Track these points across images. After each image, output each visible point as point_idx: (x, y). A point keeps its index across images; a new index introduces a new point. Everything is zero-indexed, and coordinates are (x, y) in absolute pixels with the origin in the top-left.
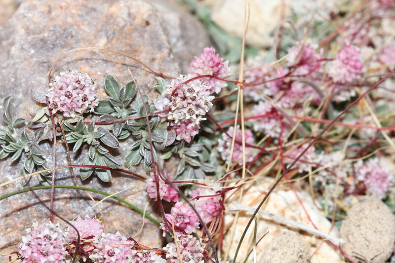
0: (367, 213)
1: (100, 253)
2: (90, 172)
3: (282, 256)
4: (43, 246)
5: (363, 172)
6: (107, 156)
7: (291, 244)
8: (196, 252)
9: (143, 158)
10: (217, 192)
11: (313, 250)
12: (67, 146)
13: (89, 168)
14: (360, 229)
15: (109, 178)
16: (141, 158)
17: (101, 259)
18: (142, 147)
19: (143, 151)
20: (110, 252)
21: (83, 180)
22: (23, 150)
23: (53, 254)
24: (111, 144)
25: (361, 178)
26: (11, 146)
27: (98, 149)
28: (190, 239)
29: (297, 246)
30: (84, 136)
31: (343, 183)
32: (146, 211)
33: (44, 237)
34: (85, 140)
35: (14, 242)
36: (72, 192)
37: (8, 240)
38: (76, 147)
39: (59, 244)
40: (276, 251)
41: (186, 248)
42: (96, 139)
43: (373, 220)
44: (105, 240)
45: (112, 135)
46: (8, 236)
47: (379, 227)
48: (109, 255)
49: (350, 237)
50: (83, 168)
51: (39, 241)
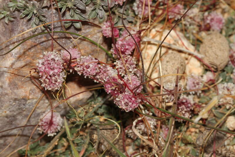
0: (215, 40)
1: (81, 67)
2: (70, 23)
3: (172, 65)
4: (51, 65)
5: (209, 18)
6: (80, 14)
7: (177, 58)
8: (132, 64)
9: (98, 14)
10: (137, 32)
11: (186, 62)
12: (59, 9)
13: (69, 21)
14: (212, 49)
15: (81, 26)
16: (97, 14)
17: (82, 70)
18: (97, 8)
19: (98, 10)
20: (87, 66)
21: (66, 28)
22: (33, 13)
23: (56, 69)
24: (81, 7)
25: (208, 22)
26: (27, 11)
27: (75, 11)
28: (129, 58)
29: (180, 59)
30: (67, 4)
31: (199, 25)
32: (99, 44)
33: (51, 59)
34: (68, 6)
35: (28, 63)
36: (59, 35)
37: (25, 63)
38: (63, 10)
39: (59, 63)
40: (169, 63)
41: (127, 62)
42: (73, 5)
43: (218, 44)
44: (84, 60)
45: (82, 3)
46: (25, 60)
47: (222, 48)
48: (87, 68)
49: (207, 54)
50: (66, 21)
51: (49, 62)
